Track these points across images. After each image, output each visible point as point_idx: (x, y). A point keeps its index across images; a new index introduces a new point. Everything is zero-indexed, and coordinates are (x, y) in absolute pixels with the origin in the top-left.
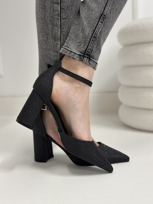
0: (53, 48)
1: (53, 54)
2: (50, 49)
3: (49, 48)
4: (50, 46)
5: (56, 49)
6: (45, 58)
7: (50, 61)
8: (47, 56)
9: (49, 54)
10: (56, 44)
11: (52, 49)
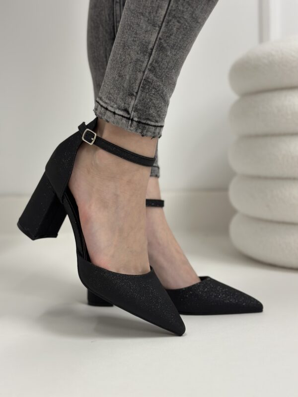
0: (150, 13)
1: (144, 27)
2: (142, 14)
3: (141, 11)
4: (144, 6)
5: (154, 17)
6: (125, 31)
7: (133, 40)
8: (131, 29)
9: (137, 24)
10: (158, 7)
11: (147, 14)
